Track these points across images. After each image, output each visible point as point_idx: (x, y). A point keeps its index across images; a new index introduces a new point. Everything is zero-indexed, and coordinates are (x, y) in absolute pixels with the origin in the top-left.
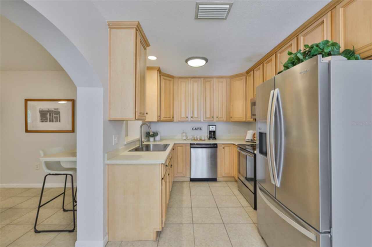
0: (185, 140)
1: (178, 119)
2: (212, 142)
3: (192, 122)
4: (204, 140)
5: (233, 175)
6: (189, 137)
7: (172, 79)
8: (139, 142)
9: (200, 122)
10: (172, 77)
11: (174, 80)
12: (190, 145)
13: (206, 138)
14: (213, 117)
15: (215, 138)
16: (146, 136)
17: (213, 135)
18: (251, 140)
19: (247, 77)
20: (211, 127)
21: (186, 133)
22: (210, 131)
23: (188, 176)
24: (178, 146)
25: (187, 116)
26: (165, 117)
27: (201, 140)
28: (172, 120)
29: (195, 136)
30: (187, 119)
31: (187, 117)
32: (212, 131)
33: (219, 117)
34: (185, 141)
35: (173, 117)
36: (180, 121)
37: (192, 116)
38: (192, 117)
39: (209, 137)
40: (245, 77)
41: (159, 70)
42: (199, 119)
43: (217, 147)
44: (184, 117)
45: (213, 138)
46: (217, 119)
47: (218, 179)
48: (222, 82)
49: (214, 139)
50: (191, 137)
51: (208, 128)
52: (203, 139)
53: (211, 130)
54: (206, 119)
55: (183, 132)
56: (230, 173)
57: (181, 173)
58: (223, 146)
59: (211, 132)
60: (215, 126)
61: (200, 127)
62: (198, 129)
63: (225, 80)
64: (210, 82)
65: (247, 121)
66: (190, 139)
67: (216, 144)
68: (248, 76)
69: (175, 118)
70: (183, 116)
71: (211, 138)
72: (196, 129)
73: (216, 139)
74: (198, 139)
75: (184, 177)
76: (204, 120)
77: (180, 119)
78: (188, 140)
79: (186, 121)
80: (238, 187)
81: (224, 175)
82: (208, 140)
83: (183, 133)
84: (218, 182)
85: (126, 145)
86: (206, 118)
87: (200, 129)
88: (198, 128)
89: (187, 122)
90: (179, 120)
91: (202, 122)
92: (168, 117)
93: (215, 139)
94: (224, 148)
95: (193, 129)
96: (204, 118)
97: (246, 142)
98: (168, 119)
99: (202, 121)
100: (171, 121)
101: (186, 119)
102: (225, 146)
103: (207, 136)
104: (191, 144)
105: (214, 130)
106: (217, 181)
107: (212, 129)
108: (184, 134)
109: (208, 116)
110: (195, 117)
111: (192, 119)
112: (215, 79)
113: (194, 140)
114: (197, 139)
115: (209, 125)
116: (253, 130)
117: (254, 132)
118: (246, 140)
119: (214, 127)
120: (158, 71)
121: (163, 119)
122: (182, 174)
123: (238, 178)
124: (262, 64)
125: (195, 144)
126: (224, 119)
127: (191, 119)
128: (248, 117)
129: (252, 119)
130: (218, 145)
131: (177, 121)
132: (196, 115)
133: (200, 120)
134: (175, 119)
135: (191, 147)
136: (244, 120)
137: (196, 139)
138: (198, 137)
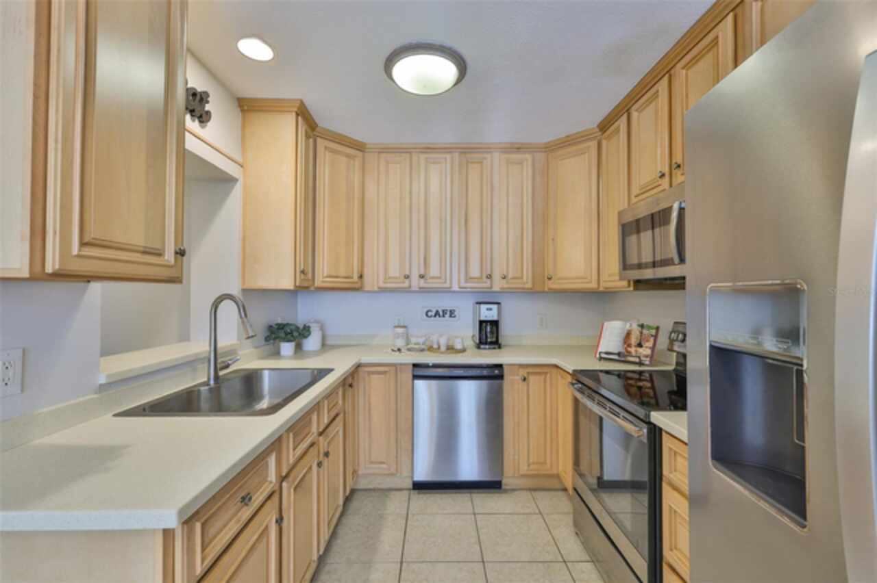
0: (399, 350)
1: (378, 282)
2: (488, 357)
3: (423, 291)
4: (463, 350)
5: (555, 472)
6: (414, 340)
7: (360, 154)
8: (206, 365)
9: (448, 291)
10: (360, 147)
11: (364, 158)
12: (411, 366)
13: (470, 343)
14: (489, 277)
15: (496, 344)
16: (267, 339)
17: (489, 333)
18: (619, 354)
19: (604, 143)
20: (484, 307)
21: (404, 327)
22: (481, 322)
23: (406, 473)
24: (370, 373)
25: (407, 273)
26: (334, 274)
27: (450, 349)
28: (357, 286)
29: (434, 338)
30: (406, 284)
31: (407, 277)
32: (486, 322)
33: (510, 276)
34: (397, 353)
35: (361, 277)
36: (382, 290)
37: (422, 272)
38: (422, 277)
39: (477, 341)
40: (594, 144)
41: (303, 113)
42: (445, 282)
43: (501, 377)
44: (397, 275)
45: (491, 343)
46: (504, 284)
47: (504, 482)
48: (520, 163)
49: (492, 346)
50: (421, 340)
51: (476, 312)
52: (459, 346)
53: (483, 318)
54: (466, 281)
55: (396, 324)
56: (545, 463)
57: (383, 463)
58: (523, 372)
59: (484, 325)
60: (498, 303)
61: (449, 309)
62: (444, 316)
63: (528, 156)
64: (481, 163)
65: (601, 289)
66: (417, 346)
67: (500, 366)
68: (605, 139)
69: (366, 278)
70: (394, 271)
71: (486, 343)
72: (437, 313)
73: (500, 347)
74: (443, 348)
75: (392, 475)
76: (463, 284)
77: (385, 283)
78: (409, 350)
79: (406, 288)
80: (576, 524)
81: (524, 469)
82: (477, 351)
83: (396, 327)
84: (506, 491)
85: (102, 388)
86: (469, 279)
87: (452, 314)
88: (444, 312)
89: (408, 290)
90: (382, 285)
91: (454, 292)
92: (343, 274)
93: (496, 346)
94: (525, 379)
95: (430, 314)
96: (462, 280)
97: (601, 359)
98: (339, 282)
99: (456, 288)
100: (355, 287)
101: (404, 282)
102: (528, 373)
103: (473, 336)
104: (415, 366)
105: (495, 318)
106: (503, 487)
107: (489, 313)
108: (400, 330)
109: (475, 271)
110: (432, 275)
111: (422, 281)
112: (496, 155)
113: (430, 349)
114: (439, 348)
115: (479, 303)
116: (624, 320)
117: (628, 326)
118: (600, 353)
119: (495, 307)
120: (297, 115)
121: (323, 282)
122: (384, 466)
123: (575, 489)
124: (666, 78)
125: (431, 365)
126: (524, 283)
127: (419, 284)
128: (604, 277)
129: (625, 283)
130: (506, 371)
131: (376, 289)
132: (434, 271)
133: (447, 285)
134: (369, 283)
135: (416, 377)
136: (593, 285)
137: (435, 346)
138: (443, 342)
